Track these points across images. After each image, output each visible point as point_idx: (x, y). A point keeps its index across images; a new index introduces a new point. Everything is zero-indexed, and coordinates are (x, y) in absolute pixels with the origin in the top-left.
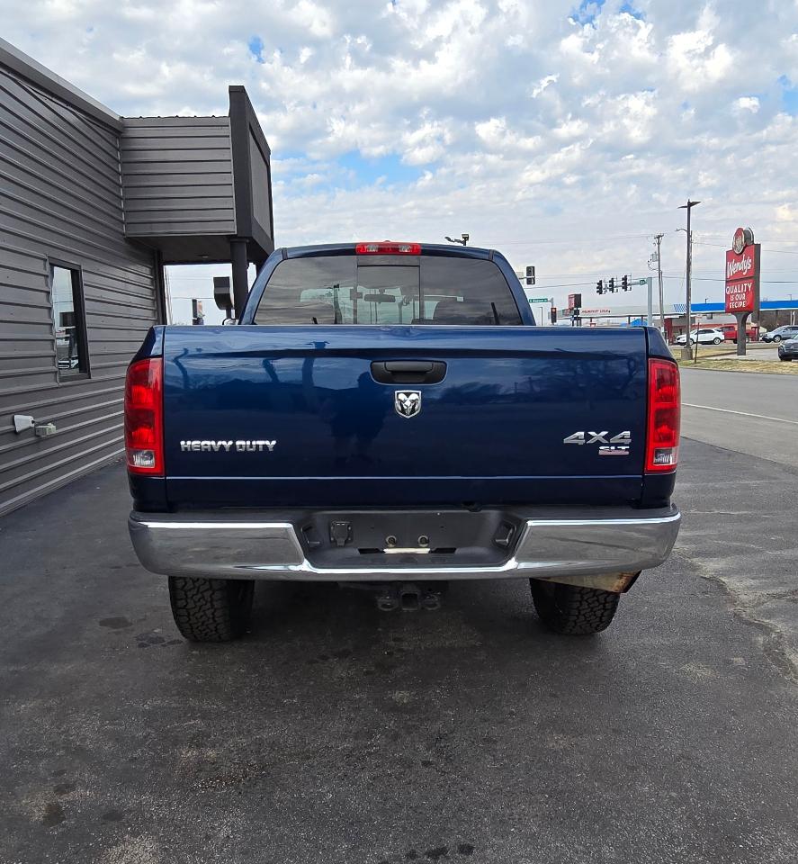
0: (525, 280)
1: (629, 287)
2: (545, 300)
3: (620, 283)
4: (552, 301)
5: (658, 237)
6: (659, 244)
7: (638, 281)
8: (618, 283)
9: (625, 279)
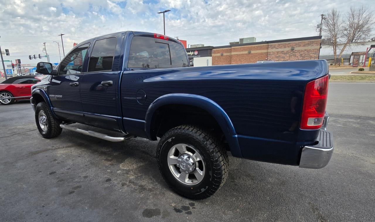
0: (6, 54)
1: (41, 58)
2: (9, 61)
3: (38, 56)
4: (11, 61)
5: (44, 43)
6: (45, 45)
7: (44, 56)
8: (37, 56)
9: (39, 55)
